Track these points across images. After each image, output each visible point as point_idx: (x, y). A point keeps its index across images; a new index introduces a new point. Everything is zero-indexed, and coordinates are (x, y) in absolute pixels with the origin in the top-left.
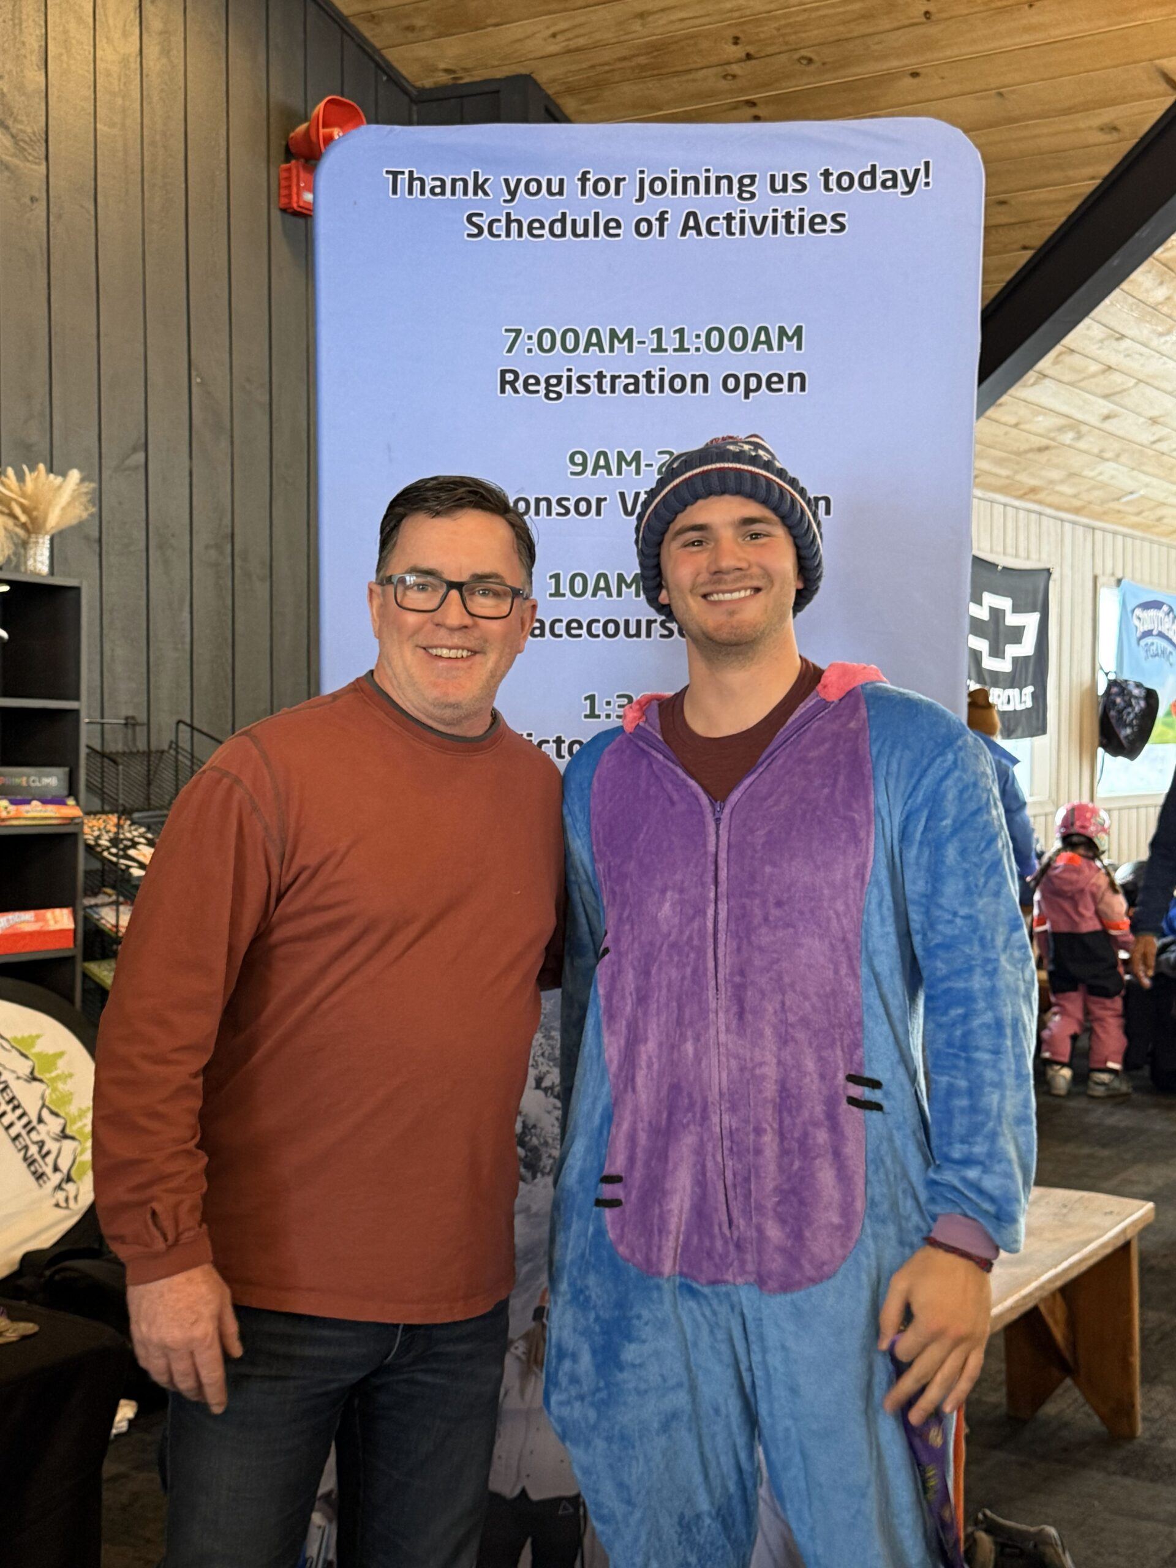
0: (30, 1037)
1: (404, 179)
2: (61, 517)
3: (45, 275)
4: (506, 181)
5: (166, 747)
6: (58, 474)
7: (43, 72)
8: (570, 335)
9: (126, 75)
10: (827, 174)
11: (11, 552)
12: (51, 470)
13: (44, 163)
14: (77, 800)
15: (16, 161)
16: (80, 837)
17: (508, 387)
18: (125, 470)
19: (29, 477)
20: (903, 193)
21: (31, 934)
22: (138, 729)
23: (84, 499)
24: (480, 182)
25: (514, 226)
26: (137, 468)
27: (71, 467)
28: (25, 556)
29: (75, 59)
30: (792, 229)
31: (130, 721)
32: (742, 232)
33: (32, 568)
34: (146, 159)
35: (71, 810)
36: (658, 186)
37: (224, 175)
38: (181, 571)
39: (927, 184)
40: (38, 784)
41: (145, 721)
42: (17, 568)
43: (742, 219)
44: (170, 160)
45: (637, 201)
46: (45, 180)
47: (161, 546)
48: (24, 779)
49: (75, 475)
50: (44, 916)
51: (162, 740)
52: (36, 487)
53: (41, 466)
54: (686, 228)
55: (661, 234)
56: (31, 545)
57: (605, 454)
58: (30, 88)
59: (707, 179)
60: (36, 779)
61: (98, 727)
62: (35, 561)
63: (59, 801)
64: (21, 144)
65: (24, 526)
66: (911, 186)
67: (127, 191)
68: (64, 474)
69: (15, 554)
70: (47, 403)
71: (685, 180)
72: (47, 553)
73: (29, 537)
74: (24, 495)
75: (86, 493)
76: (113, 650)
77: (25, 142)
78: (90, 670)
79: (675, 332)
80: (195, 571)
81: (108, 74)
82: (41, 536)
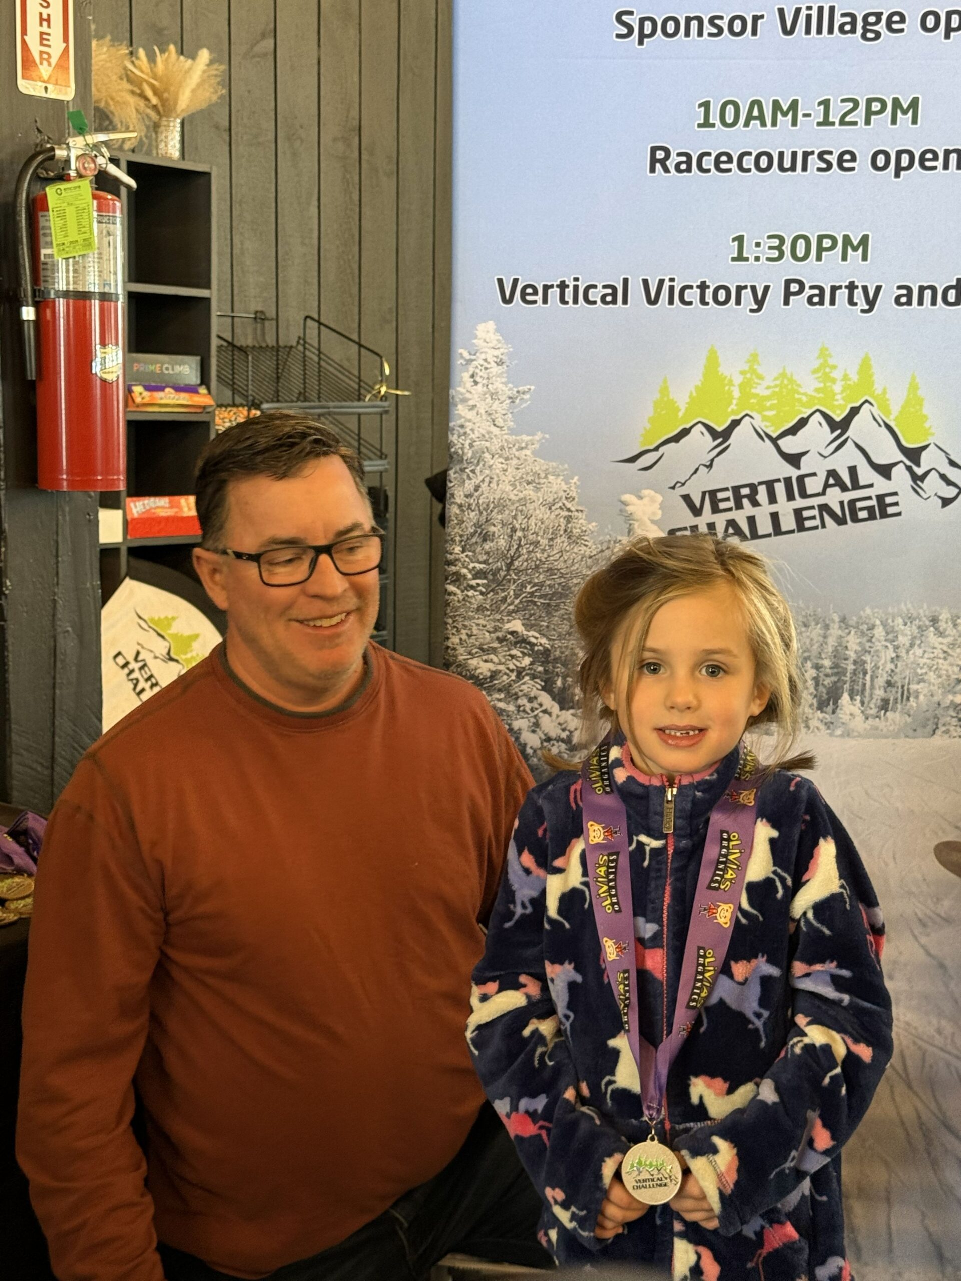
0: (166, 618)
2: (191, 100)
5: (294, 344)
6: (187, 55)
11: (143, 134)
12: (181, 52)
14: (208, 389)
16: (212, 425)
18: (254, 56)
19: (159, 59)
21: (167, 519)
22: (267, 323)
23: (214, 81)
26: (265, 55)
27: (199, 47)
28: (157, 137)
31: (259, 315)
33: (163, 152)
35: (203, 398)
38: (308, 163)
40: (171, 372)
41: (275, 317)
42: (149, 153)
47: (289, 138)
48: (158, 365)
49: (204, 55)
50: (179, 503)
51: (290, 336)
52: (166, 68)
53: (172, 47)
56: (162, 128)
60: (170, 367)
61: (230, 320)
62: (166, 146)
63: (190, 390)
65: (155, 107)
68: (193, 56)
69: (146, 136)
72: (177, 137)
73: (160, 119)
74: (155, 76)
75: (216, 75)
76: (242, 243)
78: (220, 264)
80: (322, 165)
82: (172, 119)
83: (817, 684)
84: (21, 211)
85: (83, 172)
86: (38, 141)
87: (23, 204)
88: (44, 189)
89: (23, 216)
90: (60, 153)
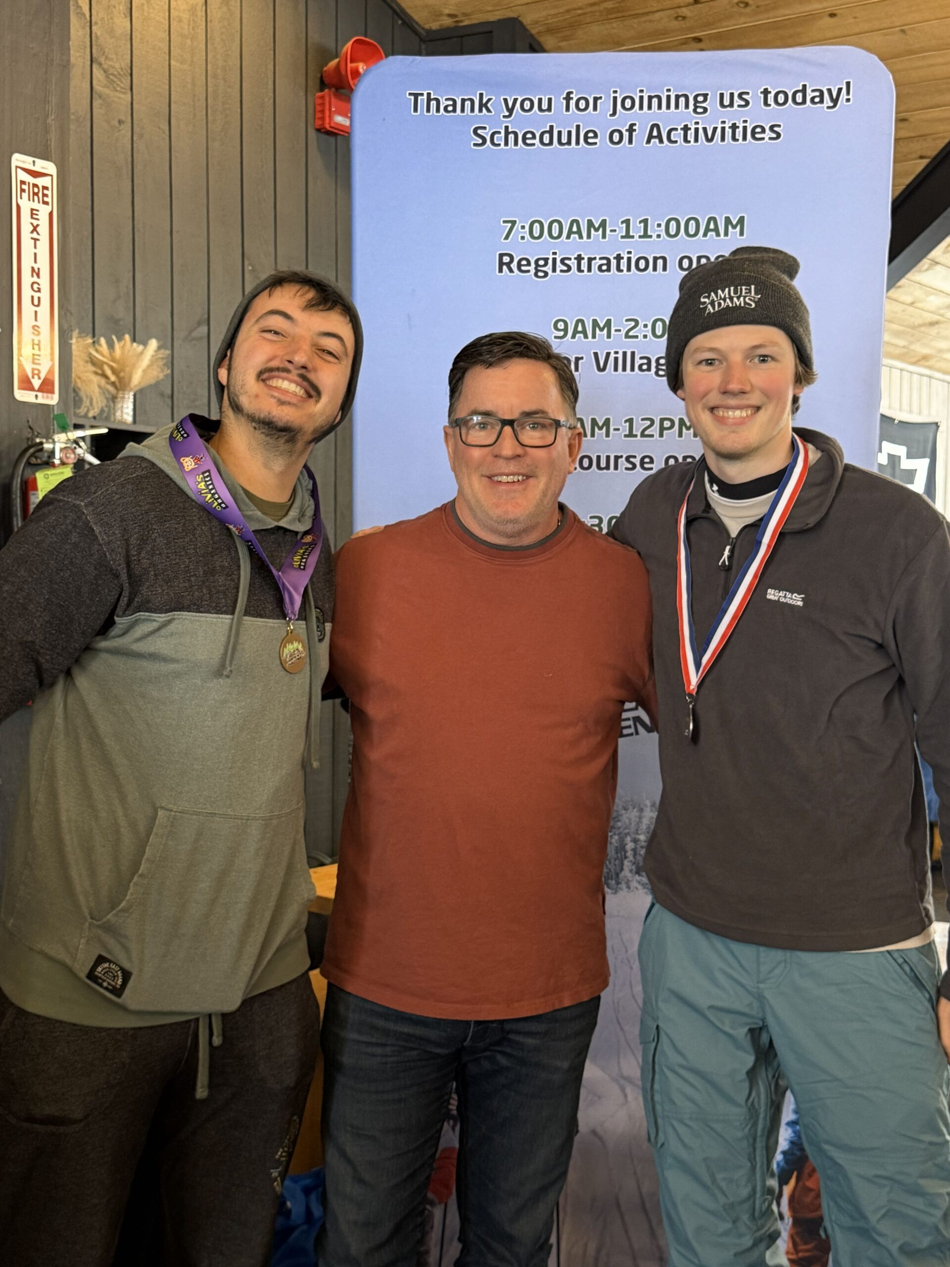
1: (422, 100)
2: (143, 377)
3: (130, 184)
4: (506, 100)
6: (140, 343)
7: (129, 19)
8: (556, 225)
9: (193, 20)
10: (766, 92)
11: (104, 405)
12: (134, 340)
13: (129, 92)
15: (107, 91)
17: (505, 268)
18: (192, 340)
19: (117, 346)
20: (829, 108)
23: (161, 363)
24: (485, 100)
25: (511, 137)
26: (201, 338)
27: (150, 338)
28: (114, 406)
29: (154, 9)
30: (737, 137)
32: (696, 140)
33: (119, 418)
34: (209, 89)
36: (628, 103)
37: (272, 101)
39: (848, 100)
42: (107, 419)
43: (697, 130)
44: (229, 90)
45: (611, 115)
46: (129, 106)
49: (153, 344)
52: (123, 353)
53: (127, 337)
54: (650, 137)
55: (630, 142)
56: (119, 399)
57: (582, 321)
58: (119, 32)
59: (669, 97)
62: (122, 412)
64: (111, 77)
65: (113, 384)
66: (835, 101)
67: (195, 114)
68: (145, 343)
69: (106, 406)
70: (131, 286)
71: (650, 98)
72: (131, 406)
73: (117, 393)
74: (113, 359)
75: (162, 358)
77: (115, 75)
79: (640, 222)
81: (180, 21)
82: (126, 392)
83: (635, 855)
84: (16, 491)
85: (65, 460)
86: (30, 436)
87: (19, 486)
88: (35, 475)
89: (19, 495)
90: (48, 446)
